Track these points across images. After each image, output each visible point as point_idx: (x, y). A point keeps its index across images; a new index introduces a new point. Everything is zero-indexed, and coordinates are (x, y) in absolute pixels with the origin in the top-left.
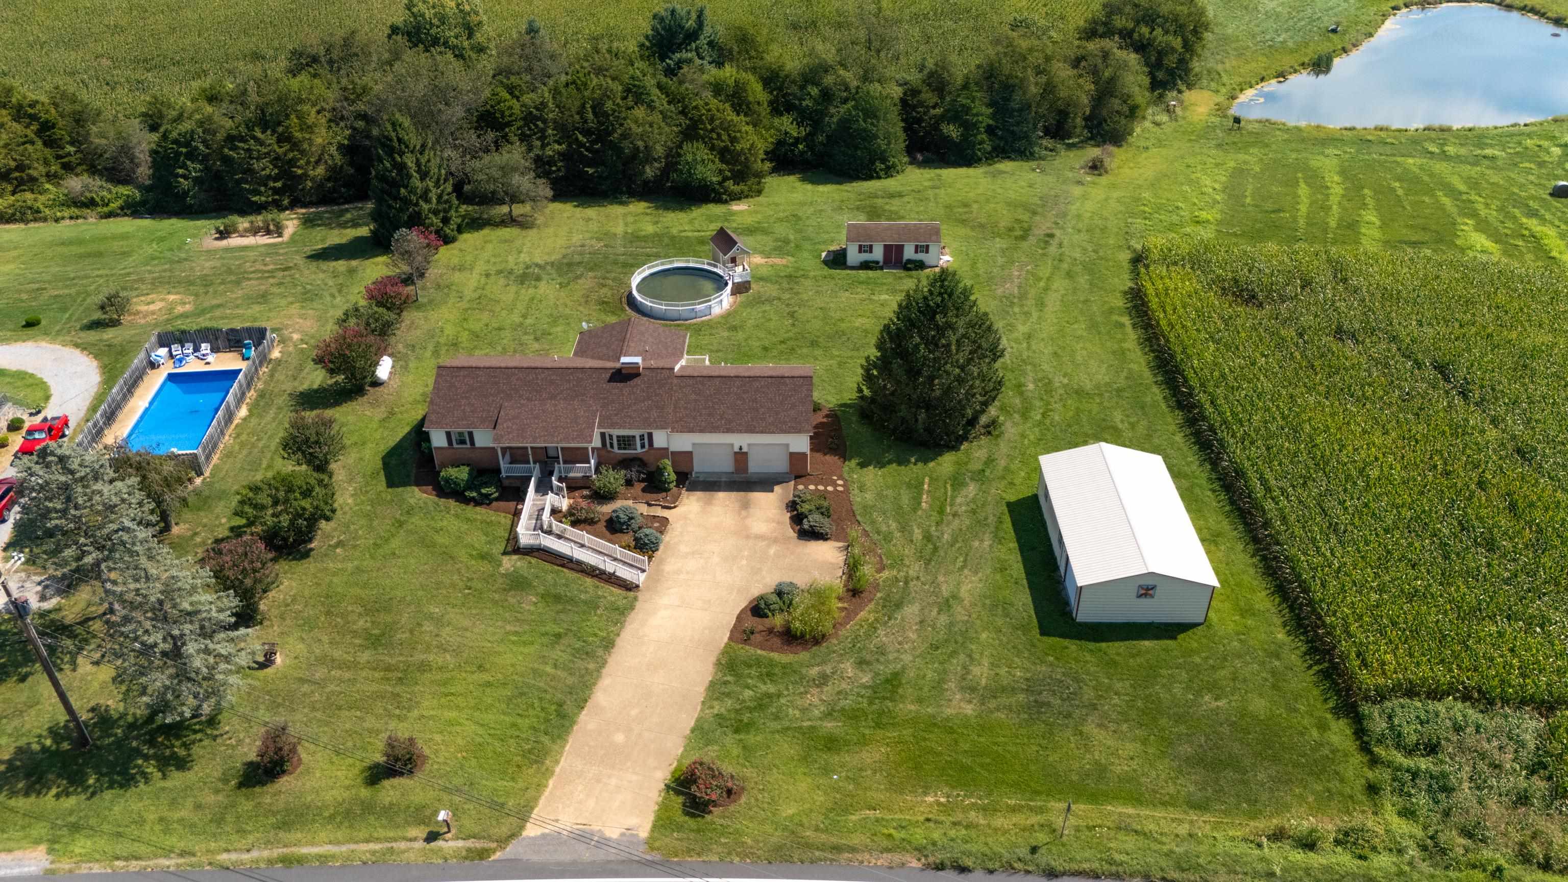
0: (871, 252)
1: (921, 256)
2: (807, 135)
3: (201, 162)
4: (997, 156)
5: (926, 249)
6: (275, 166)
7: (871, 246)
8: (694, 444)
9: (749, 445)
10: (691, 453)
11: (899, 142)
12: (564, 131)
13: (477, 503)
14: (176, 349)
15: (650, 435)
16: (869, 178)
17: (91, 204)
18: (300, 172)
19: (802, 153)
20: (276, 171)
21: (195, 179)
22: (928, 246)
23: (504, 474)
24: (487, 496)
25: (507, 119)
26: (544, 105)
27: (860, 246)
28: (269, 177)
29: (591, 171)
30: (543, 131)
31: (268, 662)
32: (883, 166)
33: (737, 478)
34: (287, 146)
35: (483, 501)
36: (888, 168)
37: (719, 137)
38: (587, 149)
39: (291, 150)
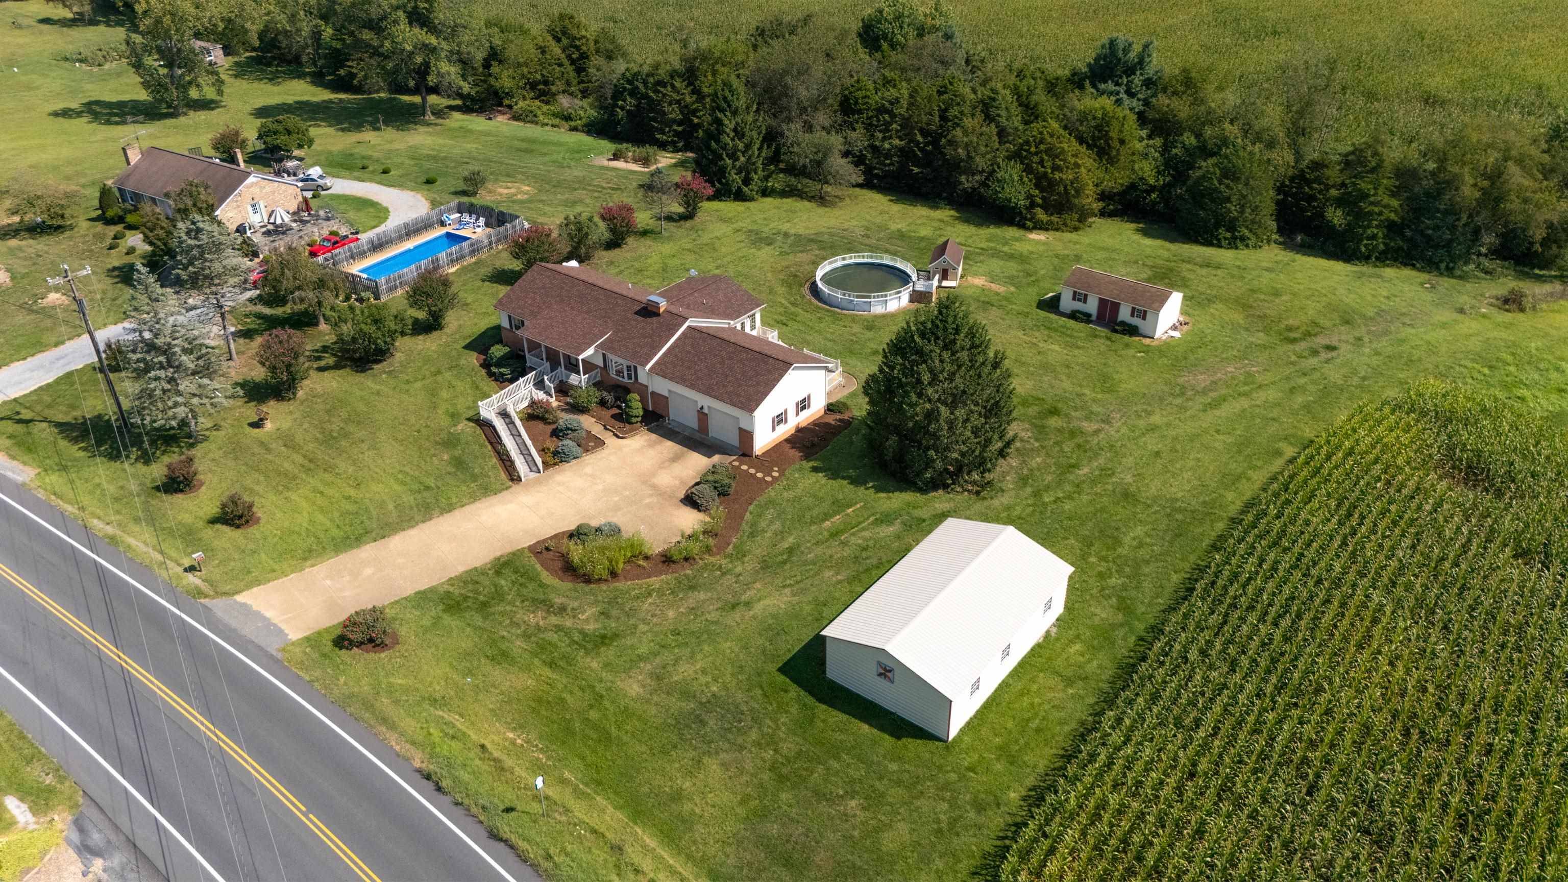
0: (1085, 302)
1: (1136, 321)
2: (1164, 185)
3: (635, 100)
4: (1396, 260)
5: (1144, 315)
6: (682, 113)
7: (1086, 296)
8: (670, 391)
9: (709, 407)
10: (667, 398)
14: (466, 218)
15: (635, 368)
16: (1209, 244)
17: (568, 118)
18: (696, 121)
19: (1154, 203)
20: (680, 117)
21: (628, 111)
22: (1145, 312)
23: (528, 364)
25: (860, 107)
26: (897, 100)
27: (1076, 293)
28: (674, 121)
29: (916, 170)
30: (887, 124)
31: (257, 425)
32: (1228, 235)
33: (697, 436)
34: (694, 97)
36: (1234, 238)
37: (1041, 162)
38: (922, 150)
39: (697, 101)
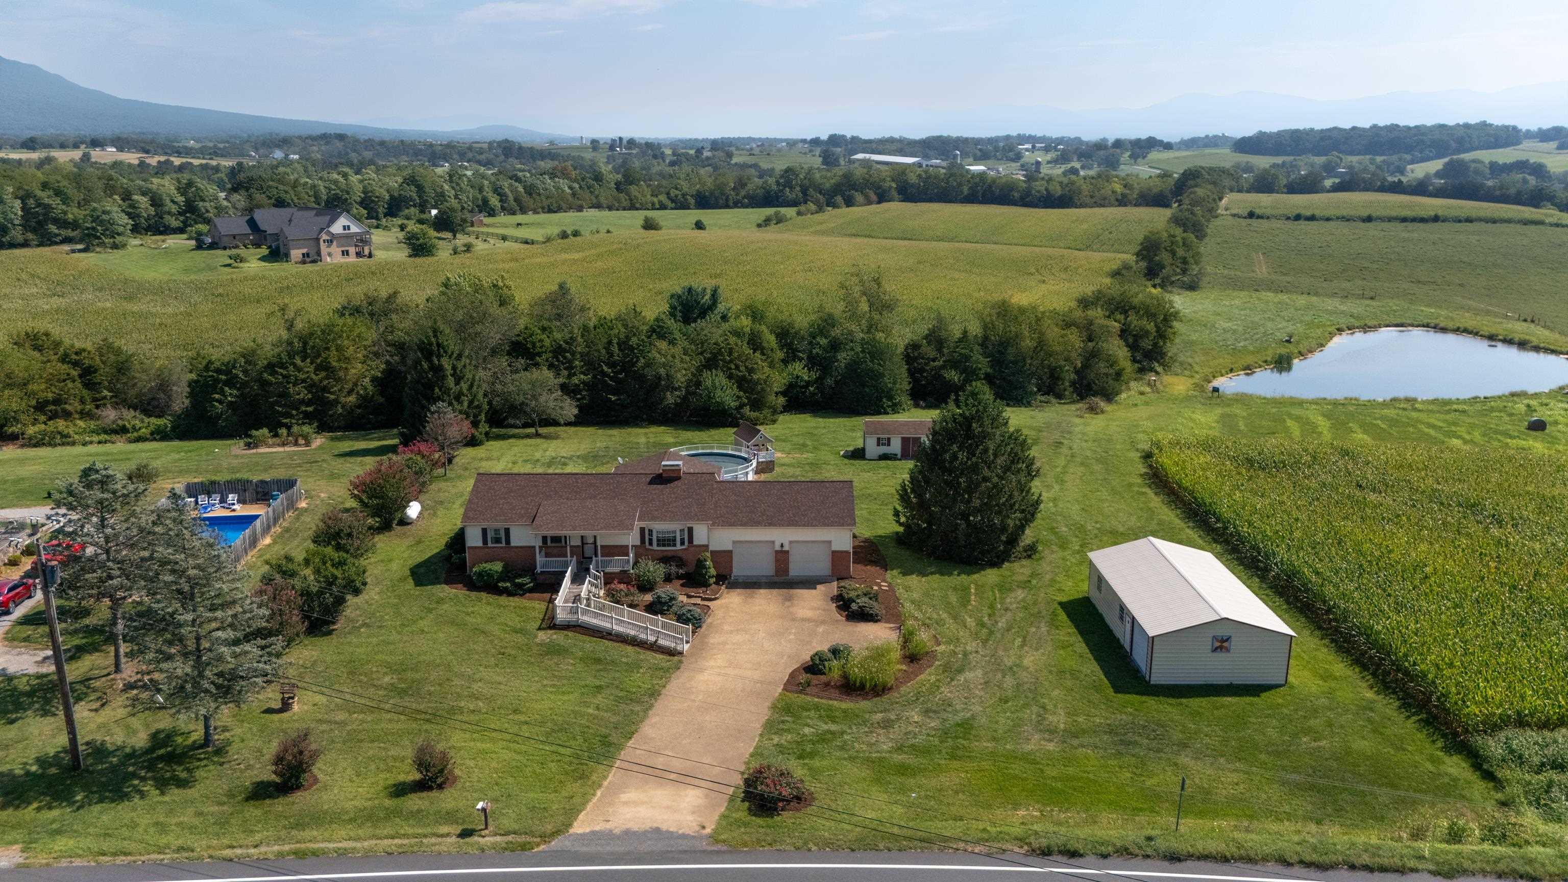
0: (889, 445)
2: (817, 379)
3: (238, 389)
6: (309, 392)
7: (889, 439)
8: (734, 542)
9: (791, 542)
10: (730, 552)
11: (904, 384)
12: (591, 365)
13: (509, 593)
14: (203, 499)
15: (690, 530)
16: (878, 413)
17: (121, 430)
18: (332, 397)
19: (813, 394)
20: (310, 396)
21: (230, 404)
23: (539, 570)
24: (520, 586)
25: (538, 350)
26: (573, 339)
27: (879, 439)
28: (302, 402)
29: (613, 398)
30: (571, 362)
31: (286, 706)
32: (890, 404)
33: (776, 579)
34: (323, 374)
35: (518, 591)
36: (895, 405)
37: (737, 367)
38: (611, 379)
39: (327, 378)
